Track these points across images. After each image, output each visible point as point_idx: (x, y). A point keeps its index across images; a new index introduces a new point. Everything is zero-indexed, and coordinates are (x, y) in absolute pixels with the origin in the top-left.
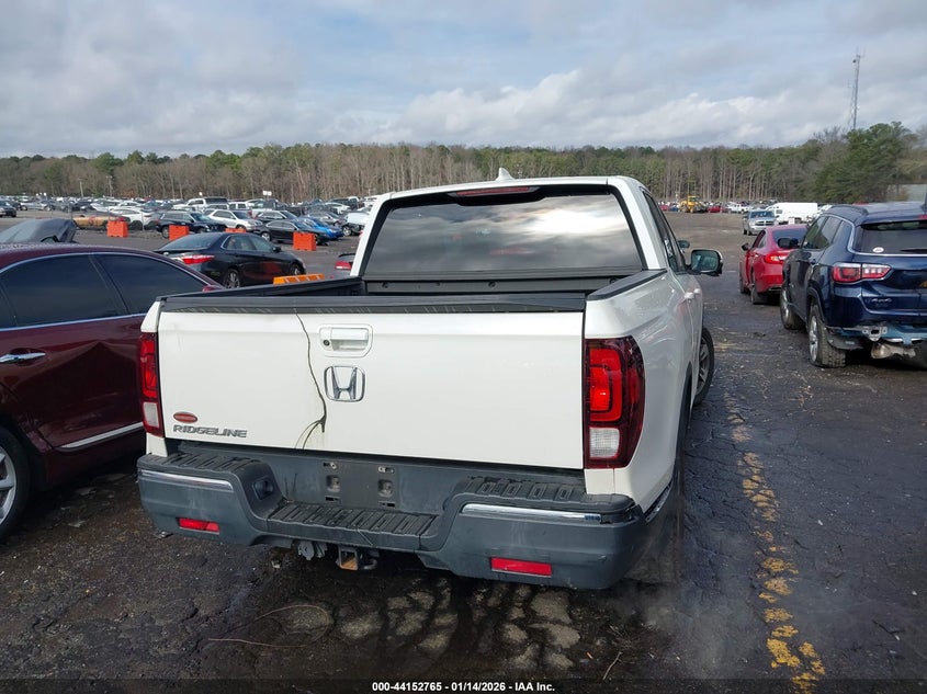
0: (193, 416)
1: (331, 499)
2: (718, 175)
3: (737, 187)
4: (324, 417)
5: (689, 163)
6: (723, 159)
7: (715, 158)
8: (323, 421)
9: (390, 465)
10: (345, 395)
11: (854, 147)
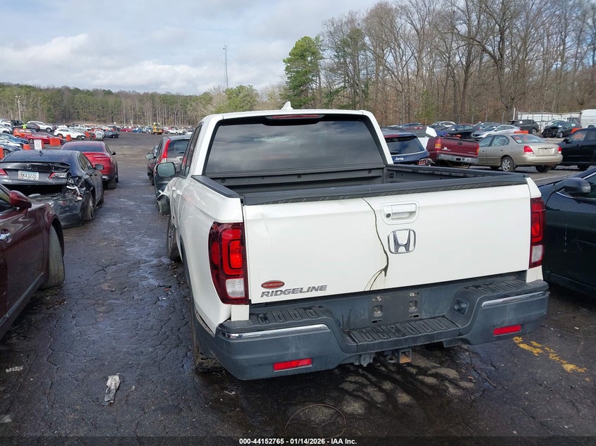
0: (281, 282)
1: (376, 322)
2: (156, 109)
3: (168, 118)
4: (387, 266)
5: (137, 102)
6: (157, 100)
7: (153, 100)
8: (385, 269)
9: (417, 291)
10: (402, 249)
11: (230, 98)
